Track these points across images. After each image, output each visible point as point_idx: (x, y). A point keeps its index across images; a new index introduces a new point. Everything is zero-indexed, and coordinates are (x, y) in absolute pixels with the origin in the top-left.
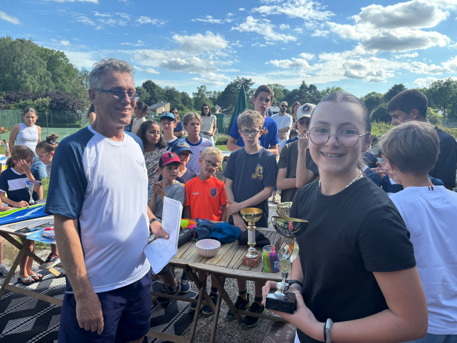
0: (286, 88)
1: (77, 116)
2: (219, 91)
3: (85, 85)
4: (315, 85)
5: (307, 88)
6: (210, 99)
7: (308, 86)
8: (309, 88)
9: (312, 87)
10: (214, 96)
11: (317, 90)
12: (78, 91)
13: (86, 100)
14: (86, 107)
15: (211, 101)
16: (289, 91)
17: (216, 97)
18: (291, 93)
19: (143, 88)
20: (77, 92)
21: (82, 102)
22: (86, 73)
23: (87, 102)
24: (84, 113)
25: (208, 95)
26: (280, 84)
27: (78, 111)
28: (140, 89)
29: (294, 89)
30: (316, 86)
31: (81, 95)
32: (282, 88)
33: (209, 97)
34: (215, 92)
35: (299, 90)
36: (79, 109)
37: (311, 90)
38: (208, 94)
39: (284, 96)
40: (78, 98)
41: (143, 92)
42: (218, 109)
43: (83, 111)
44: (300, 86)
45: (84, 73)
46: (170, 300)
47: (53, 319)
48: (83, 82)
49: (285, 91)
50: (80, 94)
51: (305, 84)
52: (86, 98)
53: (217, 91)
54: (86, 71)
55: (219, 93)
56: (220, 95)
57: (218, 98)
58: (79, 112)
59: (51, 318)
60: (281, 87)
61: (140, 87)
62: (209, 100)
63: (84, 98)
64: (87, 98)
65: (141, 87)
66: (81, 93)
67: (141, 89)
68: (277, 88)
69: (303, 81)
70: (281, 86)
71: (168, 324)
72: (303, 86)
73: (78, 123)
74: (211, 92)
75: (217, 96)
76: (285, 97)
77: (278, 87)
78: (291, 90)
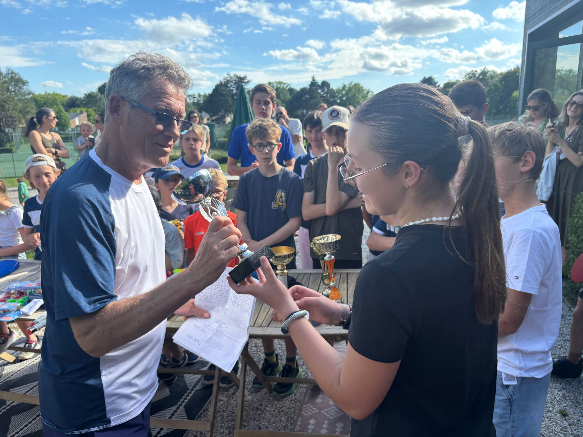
0: (292, 87)
1: (5, 137)
2: (205, 94)
3: (13, 93)
4: (327, 81)
5: (319, 85)
6: (194, 104)
7: (320, 83)
8: (320, 85)
9: (325, 84)
10: (198, 100)
11: (331, 87)
12: (4, 101)
13: (17, 114)
14: (17, 123)
15: (196, 107)
16: (296, 90)
17: (202, 102)
18: (298, 92)
19: (99, 93)
20: (3, 103)
21: (11, 117)
22: (13, 75)
23: (19, 116)
24: (15, 132)
25: (190, 100)
26: (284, 82)
27: (7, 130)
28: (95, 94)
29: (302, 87)
30: (329, 82)
31: (9, 107)
32: (287, 86)
33: (192, 101)
34: (199, 95)
35: (309, 88)
36: (8, 127)
37: (324, 87)
38: (190, 97)
39: (290, 97)
40: (4, 112)
41: (100, 99)
42: (205, 117)
43: (14, 129)
44: (310, 83)
45: (10, 75)
46: (174, 375)
47: (12, 421)
48: (10, 88)
49: (291, 90)
50: (7, 106)
51: (315, 80)
52: (16, 110)
53: (202, 94)
54: (12, 73)
55: (205, 96)
56: (206, 98)
57: (204, 102)
58: (9, 130)
59: (10, 420)
60: (285, 86)
61: (94, 93)
62: (192, 105)
63: (13, 110)
64: (18, 111)
65: (96, 92)
66: (8, 104)
67: (97, 95)
68: (280, 87)
69: (312, 76)
70: (285, 84)
71: (176, 406)
72: (313, 83)
73: (8, 146)
74: (194, 95)
75: (203, 100)
76: (292, 98)
77: (282, 86)
78: (298, 88)
